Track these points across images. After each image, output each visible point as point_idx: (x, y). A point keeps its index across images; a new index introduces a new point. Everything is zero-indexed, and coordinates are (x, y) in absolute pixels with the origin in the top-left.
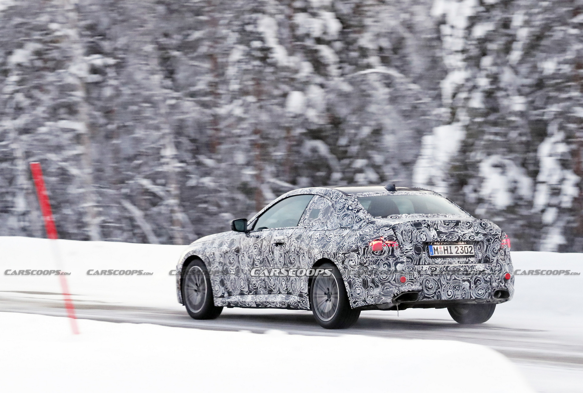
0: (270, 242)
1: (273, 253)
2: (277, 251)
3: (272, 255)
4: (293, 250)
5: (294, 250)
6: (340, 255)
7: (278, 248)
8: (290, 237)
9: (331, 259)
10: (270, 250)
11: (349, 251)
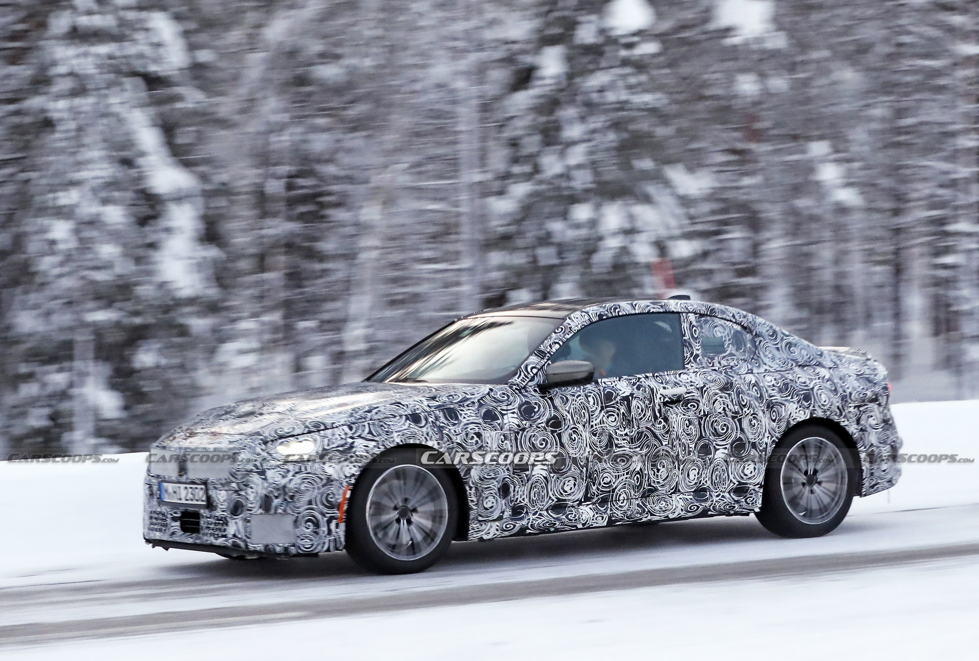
0: (651, 400)
1: (666, 420)
2: (677, 416)
3: (663, 423)
4: (721, 410)
5: (724, 409)
6: (852, 409)
7: (679, 409)
8: (705, 389)
9: (831, 417)
10: (658, 415)
11: (863, 401)
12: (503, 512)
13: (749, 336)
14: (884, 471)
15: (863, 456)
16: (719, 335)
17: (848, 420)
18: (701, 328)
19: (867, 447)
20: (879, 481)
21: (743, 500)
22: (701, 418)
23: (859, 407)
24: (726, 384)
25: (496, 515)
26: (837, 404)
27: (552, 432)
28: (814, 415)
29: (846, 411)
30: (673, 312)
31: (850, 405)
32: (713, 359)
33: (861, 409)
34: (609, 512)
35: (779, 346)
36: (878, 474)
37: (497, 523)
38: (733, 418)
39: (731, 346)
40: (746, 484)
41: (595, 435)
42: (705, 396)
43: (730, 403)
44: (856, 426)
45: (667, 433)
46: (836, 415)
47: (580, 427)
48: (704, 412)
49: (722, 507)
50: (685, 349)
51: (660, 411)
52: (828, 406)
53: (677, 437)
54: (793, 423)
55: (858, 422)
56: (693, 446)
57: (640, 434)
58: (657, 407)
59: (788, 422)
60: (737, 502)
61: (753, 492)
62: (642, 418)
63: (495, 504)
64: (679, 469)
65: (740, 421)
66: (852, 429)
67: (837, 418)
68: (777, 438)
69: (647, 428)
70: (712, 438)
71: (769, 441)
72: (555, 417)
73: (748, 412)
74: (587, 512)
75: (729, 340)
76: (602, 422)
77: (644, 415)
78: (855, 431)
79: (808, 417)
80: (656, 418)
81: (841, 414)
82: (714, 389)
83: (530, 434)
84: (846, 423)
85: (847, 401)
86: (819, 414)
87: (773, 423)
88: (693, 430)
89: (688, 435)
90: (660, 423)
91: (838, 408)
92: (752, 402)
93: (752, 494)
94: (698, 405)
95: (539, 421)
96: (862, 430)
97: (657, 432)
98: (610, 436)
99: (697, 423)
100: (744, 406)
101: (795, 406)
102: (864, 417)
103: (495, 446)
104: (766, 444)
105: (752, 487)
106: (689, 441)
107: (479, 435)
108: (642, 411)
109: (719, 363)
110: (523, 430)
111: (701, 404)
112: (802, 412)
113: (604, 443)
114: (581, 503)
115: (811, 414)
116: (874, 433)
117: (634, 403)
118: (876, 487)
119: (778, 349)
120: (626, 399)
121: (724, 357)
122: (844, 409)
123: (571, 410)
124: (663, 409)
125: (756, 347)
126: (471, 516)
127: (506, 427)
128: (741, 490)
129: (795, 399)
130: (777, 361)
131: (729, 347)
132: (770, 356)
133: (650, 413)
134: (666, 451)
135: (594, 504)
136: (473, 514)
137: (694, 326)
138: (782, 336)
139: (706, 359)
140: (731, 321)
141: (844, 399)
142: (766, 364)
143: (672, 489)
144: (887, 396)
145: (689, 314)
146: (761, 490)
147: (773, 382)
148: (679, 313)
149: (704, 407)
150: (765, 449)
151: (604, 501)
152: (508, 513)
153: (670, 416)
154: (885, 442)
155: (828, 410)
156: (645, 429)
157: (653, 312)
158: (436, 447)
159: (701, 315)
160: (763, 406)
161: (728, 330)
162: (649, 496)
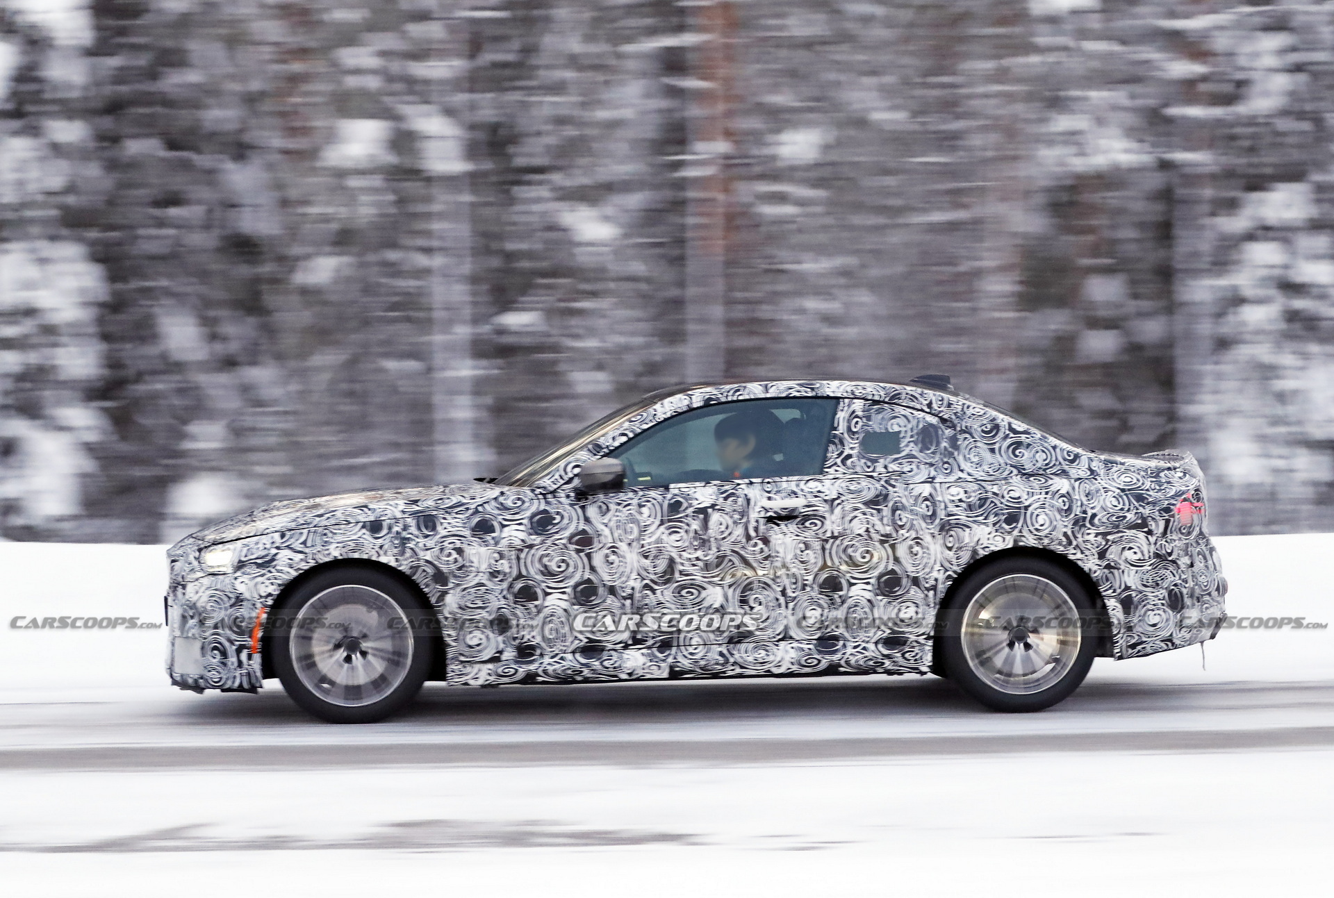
12: (501, 652)
13: (949, 432)
14: (1154, 625)
15: (1111, 603)
16: (896, 429)
17: (1082, 553)
18: (869, 418)
19: (1119, 591)
20: (1144, 639)
21: (899, 655)
22: (826, 541)
23: (1105, 535)
24: (877, 496)
25: (486, 655)
26: (1065, 530)
27: (578, 551)
28: (1021, 544)
29: (1080, 540)
30: (828, 397)
31: (1088, 531)
32: (874, 461)
33: (1109, 537)
34: (670, 660)
35: (996, 446)
36: (1140, 630)
37: (490, 666)
38: (882, 543)
39: (912, 444)
40: (903, 633)
41: (646, 557)
42: (836, 512)
43: (878, 523)
44: (1098, 562)
45: (766, 558)
46: (1060, 544)
47: (623, 547)
48: (833, 533)
49: (862, 664)
50: (832, 447)
51: (756, 529)
52: (1047, 532)
53: (784, 566)
54: (982, 553)
55: (1102, 555)
56: (810, 578)
57: (721, 559)
58: (753, 524)
59: (975, 552)
60: (888, 657)
61: (915, 644)
62: (724, 538)
63: (484, 641)
64: (787, 607)
65: (893, 547)
66: (1091, 564)
67: (1062, 548)
68: (955, 572)
69: (733, 551)
70: (844, 568)
71: (941, 577)
72: (584, 532)
73: (907, 535)
74: (635, 659)
75: (912, 436)
76: (659, 541)
77: (730, 534)
78: (1095, 568)
79: (1010, 546)
80: (749, 538)
81: (1070, 543)
82: (854, 502)
83: (541, 552)
84: (1079, 556)
85: (1084, 526)
86: (1030, 541)
87: (949, 552)
88: (810, 556)
89: (802, 562)
90: (756, 545)
91: (1065, 534)
92: (915, 522)
93: (913, 647)
94: (823, 523)
95: (557, 536)
96: (1108, 567)
97: (749, 557)
98: (672, 562)
99: (819, 547)
100: (902, 527)
101: (990, 530)
102: (1115, 549)
103: (484, 567)
104: (936, 580)
105: (913, 638)
106: (803, 572)
107: (460, 551)
108: (727, 528)
109: (886, 467)
111: (827, 523)
112: (1000, 539)
113: (660, 569)
114: (626, 647)
115: (1015, 541)
116: (1134, 572)
117: (715, 517)
118: (1139, 648)
119: (992, 451)
120: (703, 511)
121: (896, 459)
122: (1076, 538)
123: (612, 524)
124: (762, 528)
125: (956, 447)
126: (450, 656)
127: (504, 542)
128: (894, 641)
129: (992, 519)
130: (986, 468)
131: (908, 447)
132: (976, 459)
133: (739, 531)
134: (765, 583)
135: (649, 648)
136: (451, 653)
137: (857, 417)
138: (1007, 432)
139: (863, 461)
140: (922, 410)
141: (1079, 523)
142: (962, 471)
143: (778, 635)
144: (1167, 522)
145: (855, 401)
146: (930, 643)
147: (962, 496)
148: (837, 398)
149: (833, 524)
150: (934, 588)
151: (665, 645)
152: (509, 654)
153: (774, 536)
154: (1158, 585)
155: (1046, 537)
156: (729, 553)
157: (795, 397)
158: (393, 564)
159: (876, 402)
160: (934, 528)
161: (914, 422)
162: (739, 642)
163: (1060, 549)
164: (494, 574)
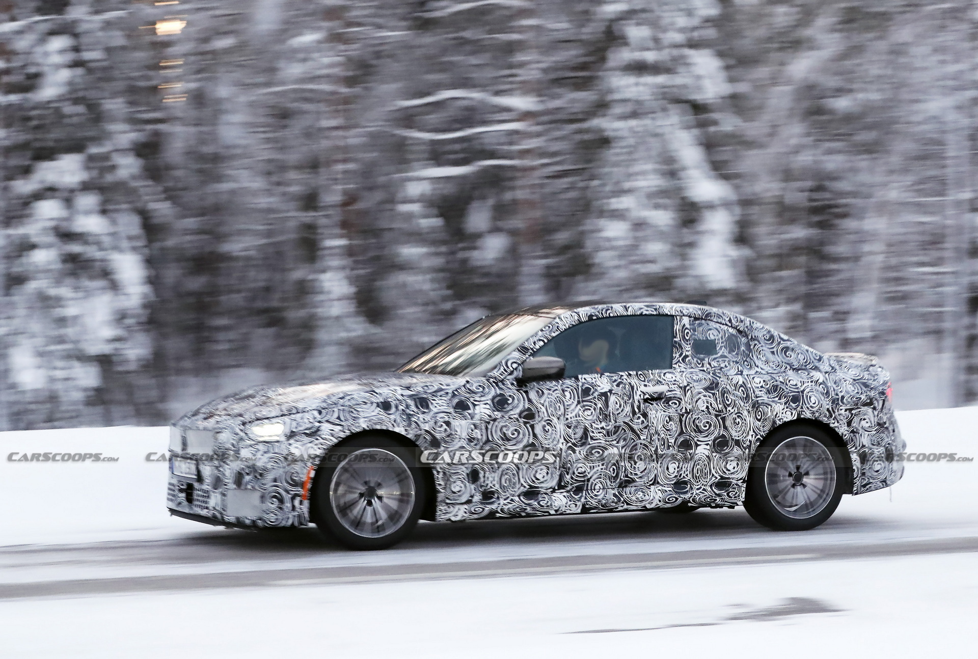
12: (472, 496)
13: (744, 340)
14: (877, 471)
15: (854, 457)
16: (712, 337)
17: (838, 422)
18: (694, 330)
19: (858, 448)
20: (871, 481)
21: (725, 494)
22: (683, 415)
23: (851, 410)
24: (711, 384)
25: (464, 499)
26: (827, 407)
27: (525, 423)
28: (802, 416)
29: (837, 413)
30: (667, 315)
31: (841, 408)
32: (702, 360)
33: (853, 412)
34: (583, 500)
35: (775, 350)
36: (870, 474)
37: (466, 506)
38: (716, 416)
39: (723, 348)
40: (729, 478)
41: (570, 427)
42: (687, 395)
43: (713, 402)
44: (846, 428)
45: (645, 428)
46: (825, 416)
47: (555, 420)
48: (686, 409)
49: (702, 499)
50: (675, 350)
51: (639, 407)
52: (817, 408)
53: (657, 432)
54: (778, 423)
55: (849, 424)
56: (673, 441)
57: (617, 428)
58: (637, 404)
59: (774, 422)
60: (719, 495)
61: (735, 486)
62: (619, 413)
63: (463, 488)
64: (657, 461)
65: (724, 419)
66: (843, 430)
67: (826, 420)
68: (761, 436)
69: (624, 422)
70: (693, 434)
71: (753, 439)
72: (529, 409)
73: (732, 411)
74: (560, 500)
75: (722, 343)
76: (577, 415)
77: (622, 411)
78: (846, 433)
79: (795, 418)
80: (634, 413)
81: (831, 416)
82: (698, 388)
83: (502, 424)
84: (836, 424)
85: (838, 404)
86: (808, 415)
87: (758, 422)
88: (673, 426)
89: (667, 430)
90: (639, 418)
91: (828, 410)
92: (737, 402)
93: (734, 488)
94: (680, 403)
95: (512, 412)
96: (853, 432)
97: (635, 427)
98: (586, 430)
99: (678, 420)
100: (729, 405)
101: (782, 406)
102: (856, 419)
103: (464, 435)
104: (750, 441)
105: (734, 482)
106: (668, 437)
107: (448, 423)
108: (620, 406)
109: (710, 364)
110: (495, 420)
111: (683, 402)
112: (789, 413)
113: (579, 435)
114: (554, 491)
115: (799, 415)
116: (866, 436)
117: (612, 399)
118: (868, 487)
119: (773, 353)
120: (604, 394)
121: (715, 359)
122: (834, 412)
123: (546, 404)
124: (642, 406)
125: (750, 351)
126: (439, 499)
127: (477, 417)
128: (723, 484)
129: (783, 400)
130: (771, 364)
131: (722, 351)
132: (764, 359)
133: (628, 409)
134: (644, 445)
135: (568, 492)
136: (440, 497)
137: (687, 328)
138: (779, 340)
139: (695, 359)
140: (726, 325)
141: (835, 402)
142: (758, 367)
143: (651, 481)
144: (884, 401)
145: (683, 317)
146: (745, 485)
147: (762, 383)
148: (672, 316)
149: (686, 405)
150: (749, 447)
151: (578, 490)
152: (477, 498)
153: (650, 412)
154: (879, 444)
155: (817, 411)
156: (622, 424)
157: (646, 315)
158: (403, 433)
159: (696, 319)
160: (748, 406)
161: (722, 333)
162: (626, 486)
163: (825, 420)
164: (471, 440)
